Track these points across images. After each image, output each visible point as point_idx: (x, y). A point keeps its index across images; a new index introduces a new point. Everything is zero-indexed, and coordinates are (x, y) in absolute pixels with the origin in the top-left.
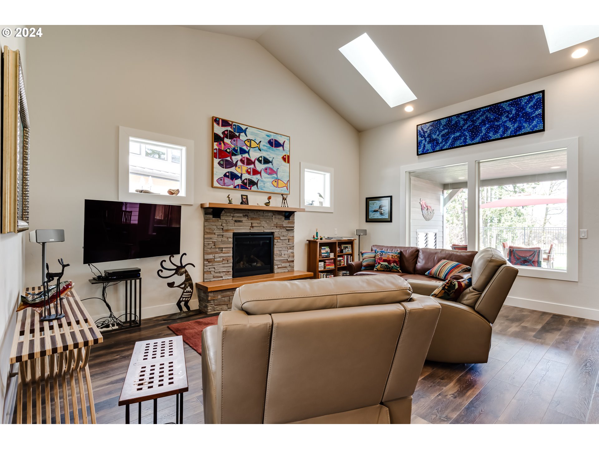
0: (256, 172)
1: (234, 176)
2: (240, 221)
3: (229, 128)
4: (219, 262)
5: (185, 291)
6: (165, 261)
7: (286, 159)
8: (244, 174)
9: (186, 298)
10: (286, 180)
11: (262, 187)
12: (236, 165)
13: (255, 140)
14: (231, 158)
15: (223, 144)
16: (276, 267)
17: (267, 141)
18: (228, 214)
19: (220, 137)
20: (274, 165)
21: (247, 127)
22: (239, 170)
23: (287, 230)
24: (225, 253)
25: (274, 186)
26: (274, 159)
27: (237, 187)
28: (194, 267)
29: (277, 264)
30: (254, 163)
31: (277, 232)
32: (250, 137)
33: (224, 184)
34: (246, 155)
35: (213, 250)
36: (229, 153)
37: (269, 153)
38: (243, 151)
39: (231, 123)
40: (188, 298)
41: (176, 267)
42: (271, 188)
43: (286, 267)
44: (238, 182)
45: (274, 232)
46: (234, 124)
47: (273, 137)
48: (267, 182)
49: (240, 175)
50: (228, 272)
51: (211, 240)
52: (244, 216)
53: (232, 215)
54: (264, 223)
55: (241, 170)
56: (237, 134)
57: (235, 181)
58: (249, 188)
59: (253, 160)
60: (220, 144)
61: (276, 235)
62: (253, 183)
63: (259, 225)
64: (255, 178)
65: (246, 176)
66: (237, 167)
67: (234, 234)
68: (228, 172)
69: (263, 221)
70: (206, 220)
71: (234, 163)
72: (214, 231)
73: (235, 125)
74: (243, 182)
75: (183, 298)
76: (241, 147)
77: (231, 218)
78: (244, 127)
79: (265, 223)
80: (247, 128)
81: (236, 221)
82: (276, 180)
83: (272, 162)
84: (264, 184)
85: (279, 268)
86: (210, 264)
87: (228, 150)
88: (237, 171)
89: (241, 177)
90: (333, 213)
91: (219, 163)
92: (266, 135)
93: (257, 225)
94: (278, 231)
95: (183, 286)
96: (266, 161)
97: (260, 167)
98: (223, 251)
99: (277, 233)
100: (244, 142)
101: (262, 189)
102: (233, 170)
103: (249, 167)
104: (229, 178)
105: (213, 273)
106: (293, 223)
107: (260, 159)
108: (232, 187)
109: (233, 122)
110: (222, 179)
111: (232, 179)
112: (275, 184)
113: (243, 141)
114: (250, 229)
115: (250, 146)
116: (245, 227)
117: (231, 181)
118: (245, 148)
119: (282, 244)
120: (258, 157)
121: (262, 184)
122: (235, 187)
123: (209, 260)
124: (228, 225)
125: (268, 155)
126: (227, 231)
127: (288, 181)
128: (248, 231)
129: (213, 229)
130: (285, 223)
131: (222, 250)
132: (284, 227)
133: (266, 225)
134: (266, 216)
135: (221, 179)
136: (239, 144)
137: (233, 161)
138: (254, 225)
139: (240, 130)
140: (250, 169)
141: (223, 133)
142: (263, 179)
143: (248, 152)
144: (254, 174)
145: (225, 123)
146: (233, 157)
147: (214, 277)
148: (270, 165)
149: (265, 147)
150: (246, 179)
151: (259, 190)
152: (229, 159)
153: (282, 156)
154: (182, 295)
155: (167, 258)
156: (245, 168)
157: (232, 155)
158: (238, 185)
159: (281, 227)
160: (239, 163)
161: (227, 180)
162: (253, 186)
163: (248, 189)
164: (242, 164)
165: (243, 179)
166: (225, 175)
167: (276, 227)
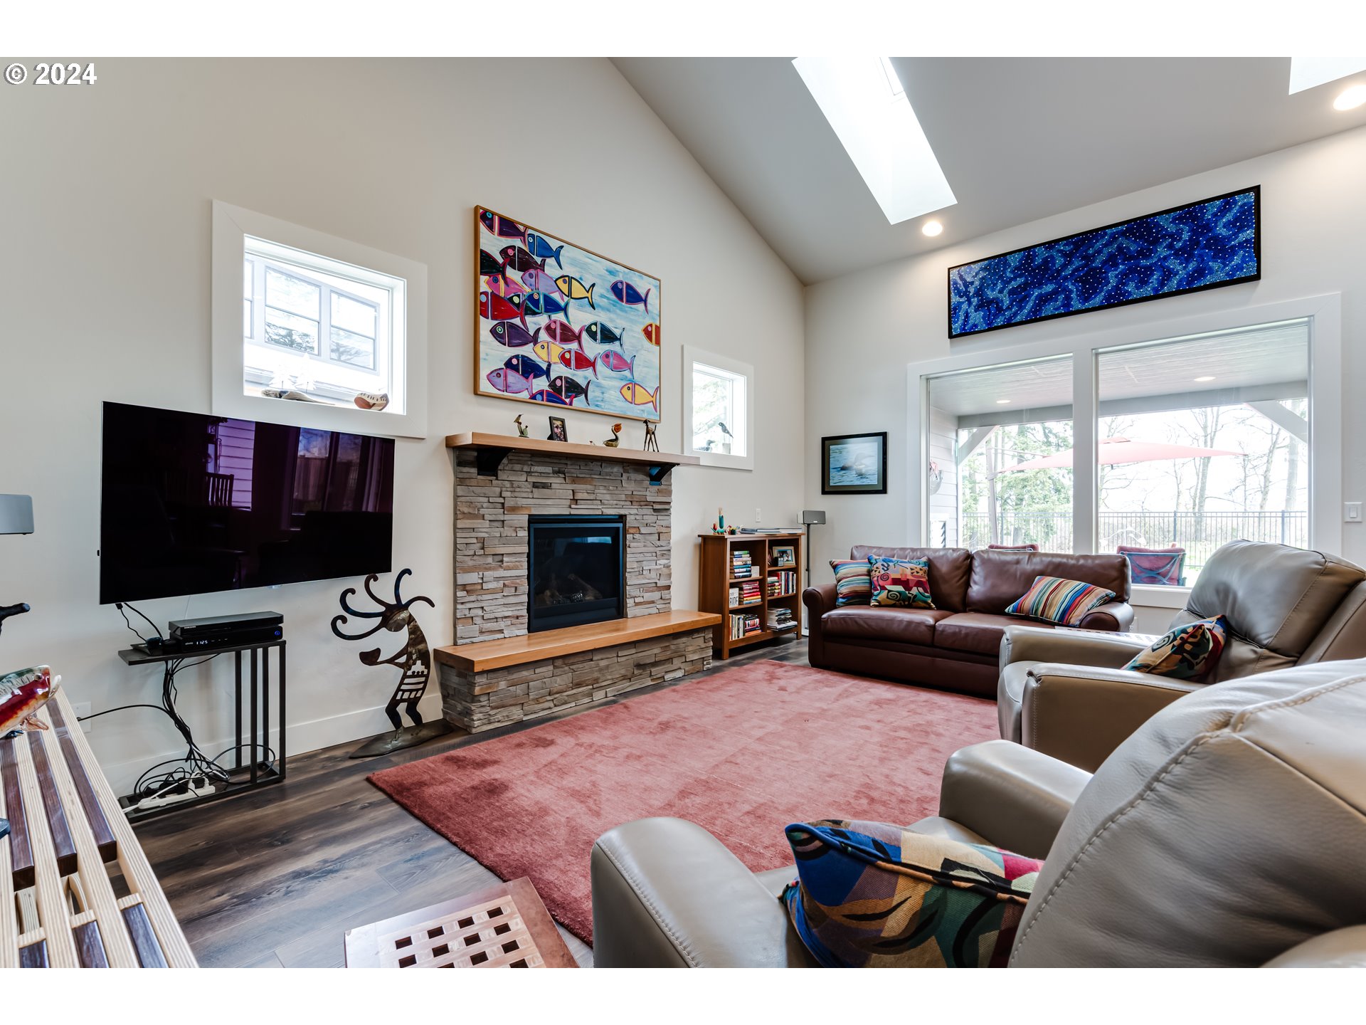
0: (582, 362)
1: (529, 369)
2: (545, 486)
3: (517, 242)
4: (493, 591)
5: (409, 673)
6: (353, 591)
7: (652, 334)
8: (555, 363)
9: (411, 691)
10: (652, 387)
11: (597, 401)
12: (535, 340)
13: (581, 279)
14: (523, 321)
15: (502, 282)
16: (630, 602)
17: (609, 285)
18: (518, 467)
19: (495, 261)
20: (624, 347)
21: (562, 244)
22: (543, 354)
23: (655, 510)
24: (508, 569)
25: (626, 400)
26: (624, 333)
27: (539, 397)
28: (433, 605)
29: (633, 594)
30: (578, 338)
31: (633, 515)
32: (568, 270)
33: (507, 388)
34: (559, 317)
35: (479, 561)
36: (518, 305)
37: (612, 316)
38: (552, 306)
39: (522, 228)
41: (382, 609)
42: (618, 404)
43: (653, 602)
44: (541, 384)
45: (626, 515)
46: (530, 231)
47: (623, 276)
48: (609, 389)
49: (544, 366)
50: (517, 617)
51: (474, 535)
52: (554, 472)
53: (526, 468)
54: (602, 493)
55: (545, 352)
56: (539, 260)
57: (534, 380)
58: (567, 400)
59: (576, 329)
60: (496, 281)
61: (630, 521)
62: (575, 389)
63: (592, 497)
64: (580, 376)
65: (559, 370)
66: (539, 346)
67: (533, 520)
68: (517, 357)
69: (601, 488)
70: (460, 481)
71: (531, 333)
72: (482, 511)
73: (532, 236)
74: (552, 384)
76: (547, 293)
77: (524, 478)
78: (554, 244)
79: (605, 492)
80: (562, 247)
81: (535, 485)
82: (630, 386)
83: (620, 339)
84: (603, 393)
85: (637, 604)
86: (472, 598)
87: (516, 300)
88: (539, 356)
89: (547, 373)
90: (751, 471)
91: (493, 331)
92: (607, 270)
93: (585, 496)
94: (635, 511)
95: (403, 659)
96: (608, 336)
97: (592, 349)
98: (505, 564)
99: (633, 517)
100: (555, 281)
101: (597, 406)
102: (527, 351)
103: (567, 346)
104: (517, 371)
105: (478, 620)
106: (669, 493)
107: (594, 328)
108: (525, 395)
109: (527, 227)
110: (502, 373)
111: (526, 375)
112: (628, 394)
113: (551, 278)
114: (570, 507)
115: (569, 295)
116: (556, 503)
117: (523, 380)
118: (556, 296)
119: (645, 546)
120: (587, 324)
121: (598, 393)
122: (533, 397)
123: (468, 588)
124: (516, 494)
125: (612, 320)
126: (514, 509)
127: (657, 389)
128: (566, 511)
129: (479, 505)
130: (651, 493)
131: (502, 561)
132: (648, 503)
133: (608, 497)
134: (608, 474)
135: (497, 373)
136: (544, 287)
137: (528, 329)
138: (578, 496)
139: (546, 251)
140: (569, 352)
141: (504, 252)
142: (601, 381)
143: (565, 310)
144: (579, 366)
145: (508, 227)
146: (528, 319)
147: (482, 632)
148: (615, 347)
149: (605, 300)
150: (560, 378)
151: (592, 408)
152: (517, 321)
153: (643, 327)
154: (402, 683)
155: (357, 582)
156: (557, 348)
157: (526, 314)
158: (541, 393)
159: (642, 503)
160: (543, 336)
161: (513, 378)
162: (576, 397)
163: (565, 403)
164: (549, 339)
165: (553, 376)
166: (509, 364)
167: (630, 503)
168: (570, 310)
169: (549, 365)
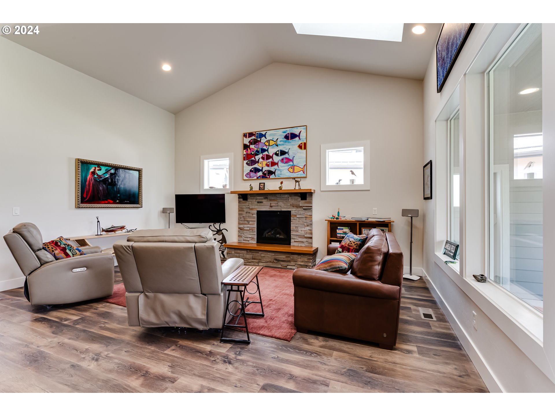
0: (273, 164)
1: (257, 170)
2: (261, 202)
3: (253, 137)
4: (247, 230)
5: (222, 245)
6: (211, 226)
7: (303, 146)
8: (264, 167)
9: (222, 249)
10: (302, 165)
11: (279, 175)
12: (258, 162)
13: (273, 139)
14: (255, 158)
15: (249, 150)
16: (292, 240)
17: (283, 137)
18: (252, 198)
19: (247, 145)
20: (290, 155)
21: (266, 131)
22: (261, 165)
23: (304, 209)
24: (250, 225)
25: (290, 172)
26: (290, 150)
27: (259, 178)
28: (227, 231)
29: (294, 238)
30: (272, 157)
31: (293, 211)
32: (268, 138)
33: (250, 177)
34: (266, 153)
35: (244, 222)
36: (253, 154)
37: (285, 146)
38: (263, 150)
39: (254, 133)
40: (224, 249)
41: (217, 230)
42: (287, 174)
43: (303, 242)
44: (260, 174)
45: (291, 211)
46: (257, 133)
47: (289, 131)
48: (283, 170)
49: (261, 169)
50: (253, 238)
51: (242, 215)
52: (264, 198)
53: (255, 198)
54: (281, 204)
55: (262, 165)
56: (259, 139)
57: (258, 173)
58: (268, 177)
59: (271, 155)
60: (248, 150)
61: (292, 213)
62: (271, 173)
63: (277, 205)
64: (272, 169)
65: (266, 168)
66: (259, 163)
67: (258, 211)
68: (253, 168)
69: (281, 202)
70: (239, 202)
71: (257, 160)
72: (244, 210)
73: (257, 134)
74: (263, 173)
75: (221, 249)
76: (262, 148)
77: (255, 201)
78: (264, 133)
79: (282, 203)
80: (266, 132)
81: (258, 202)
82: (292, 167)
83: (288, 153)
84: (281, 172)
85: (295, 241)
86: (241, 231)
87: (253, 153)
88: (259, 166)
89: (262, 170)
90: (369, 190)
91: (247, 163)
92: (283, 132)
93: (274, 205)
94: (295, 210)
95: (221, 242)
96: (283, 153)
98: (250, 224)
99: (294, 212)
100: (264, 143)
101: (279, 176)
102: (256, 166)
103: (268, 161)
104: (253, 172)
105: (243, 237)
106: (311, 203)
107: (277, 152)
108: (255, 178)
109: (256, 132)
110: (249, 173)
111: (255, 173)
112: (291, 170)
113: (263, 143)
114: (269, 208)
115: (269, 145)
116: (266, 207)
117: (255, 174)
118: (265, 148)
119: (299, 222)
120: (275, 152)
121: (279, 172)
122: (258, 178)
123: (241, 228)
124: (252, 205)
125: (284, 148)
126: (252, 209)
127: (305, 165)
128: (268, 210)
129: (243, 208)
130: (302, 203)
131: (249, 223)
132: (301, 207)
133: (283, 205)
134: (283, 198)
135: (248, 174)
136: (261, 146)
137: (256, 160)
138: (272, 205)
139: (261, 136)
140: (269, 162)
141: (250, 142)
142: (280, 168)
143: (267, 150)
144: (272, 166)
145: (251, 134)
146: (256, 157)
147: (244, 240)
148: (286, 156)
149: (282, 142)
150: (266, 171)
151: (277, 177)
152: (253, 159)
153: (298, 145)
154: (220, 247)
155: (212, 224)
156: (265, 162)
157: (256, 156)
158: (260, 176)
159: (298, 207)
160: (261, 160)
161: (252, 174)
162: (271, 175)
163: (267, 178)
164: (262, 160)
165: (263, 171)
166: (251, 171)
167: (292, 207)
168: (269, 150)
169: (262, 168)
